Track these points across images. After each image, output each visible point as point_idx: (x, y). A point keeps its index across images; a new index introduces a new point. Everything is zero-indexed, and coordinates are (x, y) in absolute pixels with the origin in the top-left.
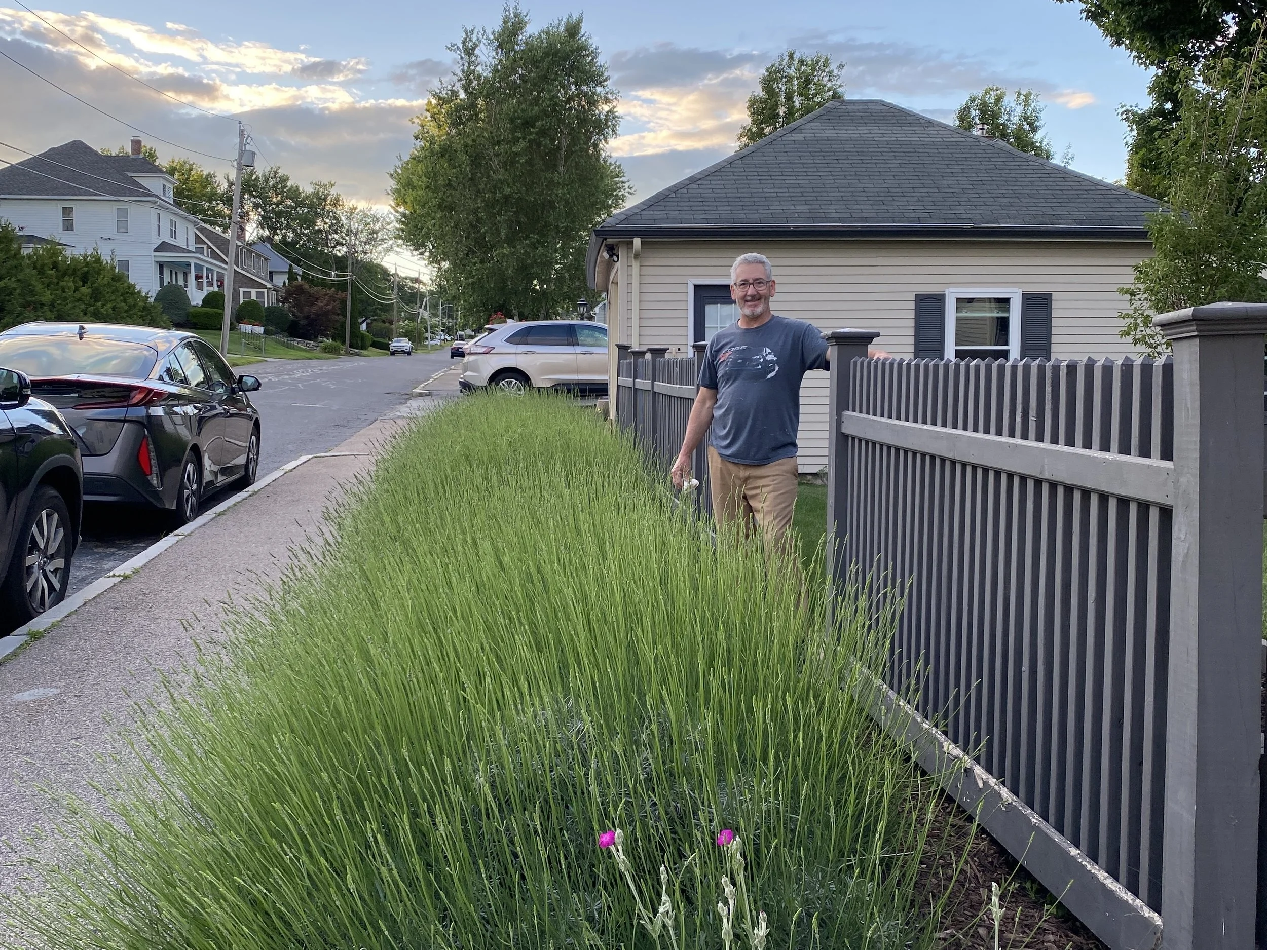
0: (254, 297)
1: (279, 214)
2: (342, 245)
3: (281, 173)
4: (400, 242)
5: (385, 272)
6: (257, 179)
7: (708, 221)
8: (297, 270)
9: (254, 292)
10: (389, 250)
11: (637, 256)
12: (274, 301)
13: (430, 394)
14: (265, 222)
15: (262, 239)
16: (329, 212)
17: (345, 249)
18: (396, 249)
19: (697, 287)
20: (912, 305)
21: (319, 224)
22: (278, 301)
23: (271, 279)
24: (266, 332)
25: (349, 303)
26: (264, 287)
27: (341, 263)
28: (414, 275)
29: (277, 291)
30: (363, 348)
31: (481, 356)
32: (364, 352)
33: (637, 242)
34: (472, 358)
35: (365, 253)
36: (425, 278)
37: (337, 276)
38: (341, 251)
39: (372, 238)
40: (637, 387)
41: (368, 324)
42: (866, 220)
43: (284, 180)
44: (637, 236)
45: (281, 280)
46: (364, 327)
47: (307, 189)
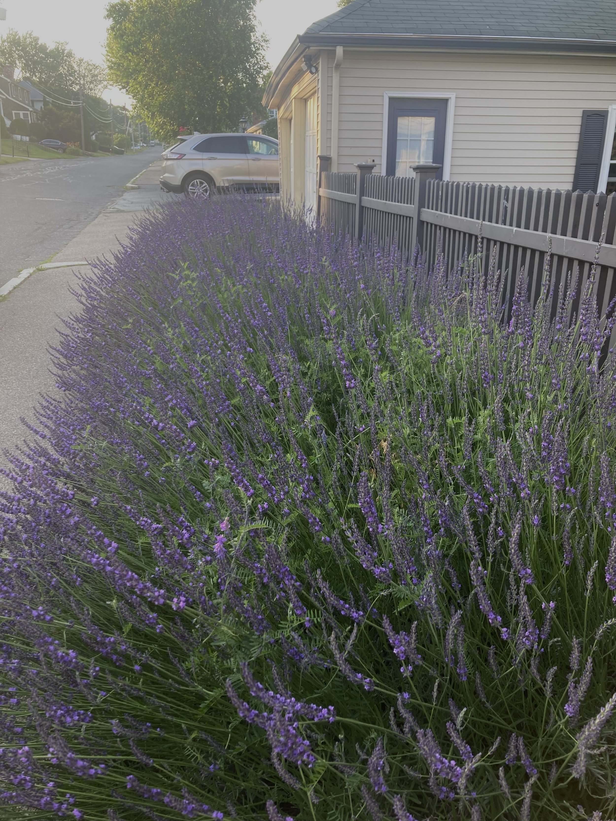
0: (22, 117)
1: (35, 63)
2: (77, 84)
3: (34, 35)
4: (111, 83)
5: (104, 103)
6: (19, 37)
7: (407, 30)
8: (48, 99)
9: (21, 113)
10: (106, 87)
11: (338, 66)
12: (35, 120)
13: (139, 188)
14: (26, 67)
15: (25, 79)
16: (66, 61)
17: (78, 87)
18: (109, 87)
19: (392, 99)
20: (578, 121)
21: (61, 70)
22: (38, 119)
23: (33, 106)
24: (30, 140)
25: (82, 122)
26: (28, 110)
27: (76, 95)
28: (121, 105)
29: (37, 113)
30: (94, 151)
31: (176, 161)
32: (95, 154)
33: (340, 50)
34: (169, 163)
35: (91, 90)
36: (130, 108)
37: (75, 103)
38: (76, 88)
39: (95, 79)
40: (363, 204)
41: (96, 136)
42: (551, 34)
43: (36, 39)
44: (340, 44)
45: (39, 106)
46: (94, 137)
47: (51, 46)
